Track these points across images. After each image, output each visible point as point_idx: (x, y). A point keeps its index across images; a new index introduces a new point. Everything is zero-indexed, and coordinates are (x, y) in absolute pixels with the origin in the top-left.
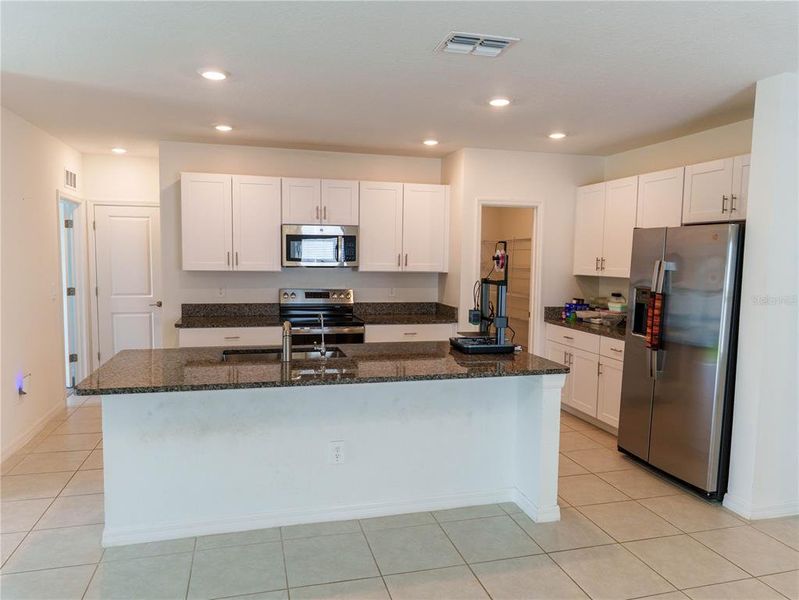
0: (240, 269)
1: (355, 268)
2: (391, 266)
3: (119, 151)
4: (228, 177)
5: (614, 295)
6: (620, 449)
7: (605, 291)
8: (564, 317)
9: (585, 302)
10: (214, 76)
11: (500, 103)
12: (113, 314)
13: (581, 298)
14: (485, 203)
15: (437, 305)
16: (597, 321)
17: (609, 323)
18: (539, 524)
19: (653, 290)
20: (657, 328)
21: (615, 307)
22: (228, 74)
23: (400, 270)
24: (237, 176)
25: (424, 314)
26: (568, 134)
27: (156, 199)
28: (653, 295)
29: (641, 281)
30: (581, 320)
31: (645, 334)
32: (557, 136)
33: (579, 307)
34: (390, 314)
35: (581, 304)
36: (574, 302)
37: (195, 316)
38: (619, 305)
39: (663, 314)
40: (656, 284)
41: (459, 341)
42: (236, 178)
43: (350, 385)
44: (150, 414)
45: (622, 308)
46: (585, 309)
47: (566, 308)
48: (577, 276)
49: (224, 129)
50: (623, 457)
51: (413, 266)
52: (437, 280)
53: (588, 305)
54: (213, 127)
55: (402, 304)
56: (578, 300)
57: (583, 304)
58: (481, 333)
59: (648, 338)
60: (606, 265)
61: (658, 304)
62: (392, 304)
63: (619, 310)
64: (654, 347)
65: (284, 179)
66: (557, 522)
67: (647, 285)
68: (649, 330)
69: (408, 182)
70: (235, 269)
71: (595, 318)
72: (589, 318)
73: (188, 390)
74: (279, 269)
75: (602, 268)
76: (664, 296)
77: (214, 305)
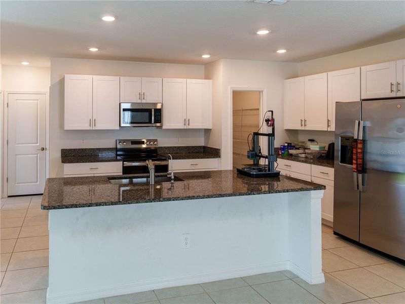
0: (96, 129)
1: (161, 127)
2: (180, 126)
3: (25, 63)
4: (91, 76)
5: (309, 140)
6: (335, 233)
7: (302, 138)
8: (280, 153)
9: (292, 145)
10: (109, 19)
11: (263, 32)
12: (16, 155)
13: (289, 142)
14: (234, 89)
15: (204, 147)
16: (303, 155)
17: (312, 157)
18: (314, 285)
19: (356, 137)
20: (361, 160)
21: (315, 148)
22: (116, 17)
23: (185, 128)
24: (96, 76)
25: (197, 152)
26: (288, 50)
27: (47, 90)
28: (356, 141)
29: (345, 133)
30: (291, 155)
31: (351, 163)
32: (282, 51)
33: (289, 148)
34: (178, 153)
35: (290, 146)
36: (286, 145)
37: (69, 156)
38: (318, 146)
39: (364, 152)
40: (357, 134)
41: (246, 170)
42: (95, 77)
43: (203, 199)
44: (78, 219)
45: (320, 148)
46: (293, 149)
47: (281, 148)
48: (286, 130)
49: (94, 50)
50: (338, 238)
51: (193, 126)
52: (203, 134)
53: (294, 147)
54: (88, 49)
55: (184, 147)
56: (288, 143)
57: (291, 146)
58: (254, 165)
59: (354, 166)
60: (307, 123)
61: (360, 146)
62: (179, 147)
63: (318, 149)
64: (359, 172)
65: (121, 77)
66: (323, 283)
67: (349, 135)
68: (354, 162)
69: (189, 78)
70: (94, 129)
71: (301, 154)
72: (298, 154)
73: (109, 205)
74: (118, 128)
75: (305, 125)
76: (364, 142)
77: (79, 149)
